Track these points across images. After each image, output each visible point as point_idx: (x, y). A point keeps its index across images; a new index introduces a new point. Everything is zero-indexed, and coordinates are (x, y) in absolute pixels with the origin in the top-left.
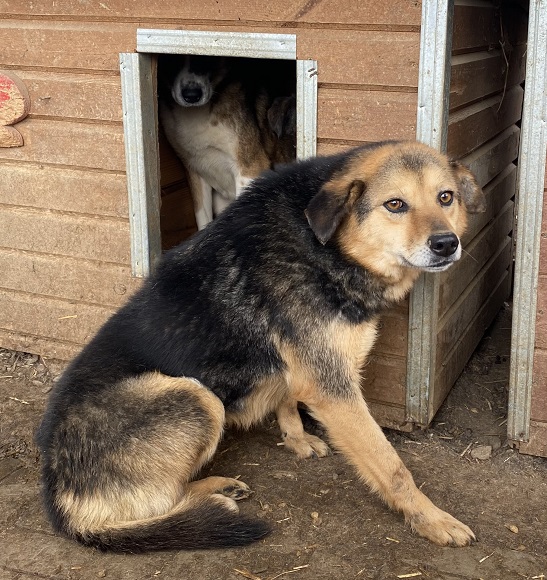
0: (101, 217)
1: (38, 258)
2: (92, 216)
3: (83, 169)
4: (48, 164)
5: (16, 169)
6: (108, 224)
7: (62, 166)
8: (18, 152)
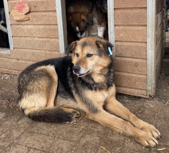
0: (51, 38)
1: (34, 51)
2: (49, 38)
3: (46, 25)
4: (36, 24)
5: (28, 26)
6: (53, 40)
7: (40, 25)
8: (28, 22)
